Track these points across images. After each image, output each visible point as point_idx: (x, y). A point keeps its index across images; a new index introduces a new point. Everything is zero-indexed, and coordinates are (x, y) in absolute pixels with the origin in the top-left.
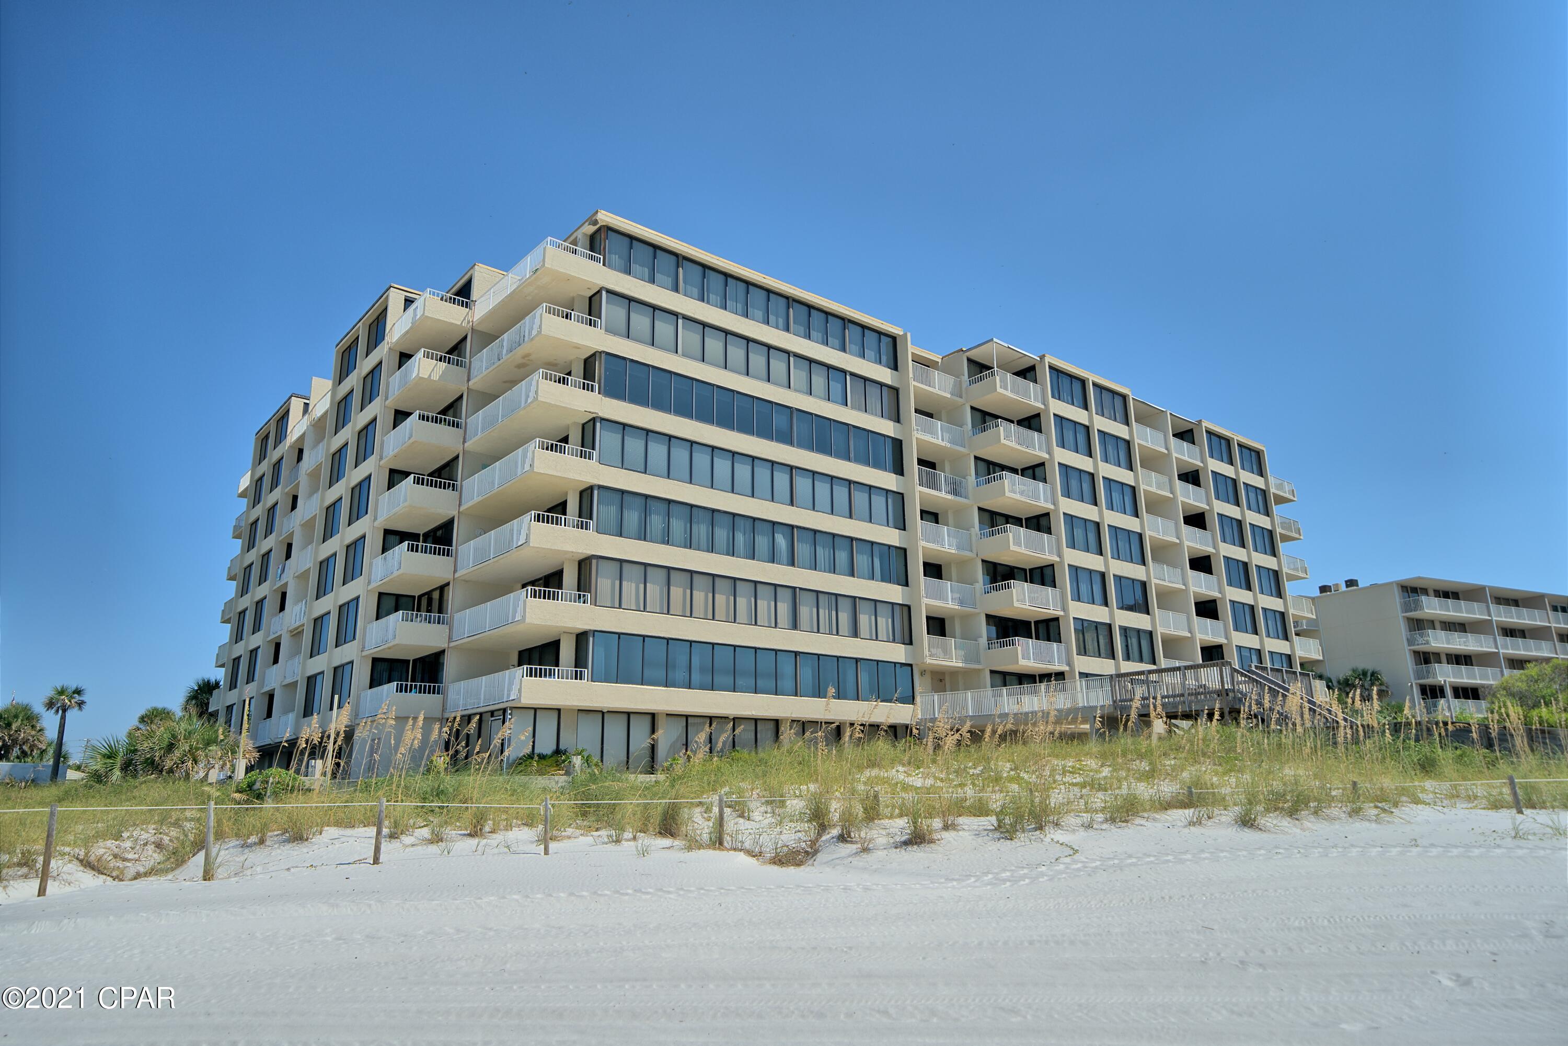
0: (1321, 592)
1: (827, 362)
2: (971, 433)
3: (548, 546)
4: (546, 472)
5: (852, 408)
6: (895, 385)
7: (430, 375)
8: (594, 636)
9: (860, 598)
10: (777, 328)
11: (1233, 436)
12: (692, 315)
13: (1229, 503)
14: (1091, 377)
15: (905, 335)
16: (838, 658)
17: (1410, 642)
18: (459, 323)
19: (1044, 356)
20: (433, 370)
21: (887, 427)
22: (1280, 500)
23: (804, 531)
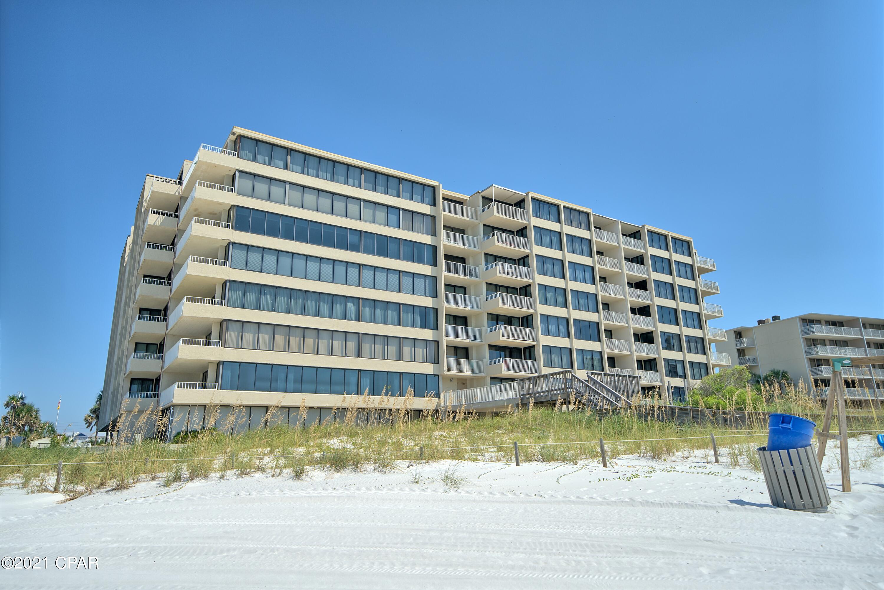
0: (759, 324)
1: (386, 203)
2: (482, 240)
3: (195, 315)
4: (195, 274)
5: (402, 229)
6: (433, 214)
7: (155, 223)
8: (223, 364)
9: (403, 338)
10: (354, 186)
11: (668, 233)
12: (295, 182)
13: (664, 273)
14: (562, 203)
15: (439, 185)
16: (387, 372)
17: (807, 353)
18: (173, 193)
19: (529, 193)
20: (157, 220)
21: (427, 239)
22: (702, 271)
23: (368, 300)
